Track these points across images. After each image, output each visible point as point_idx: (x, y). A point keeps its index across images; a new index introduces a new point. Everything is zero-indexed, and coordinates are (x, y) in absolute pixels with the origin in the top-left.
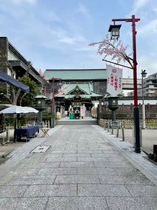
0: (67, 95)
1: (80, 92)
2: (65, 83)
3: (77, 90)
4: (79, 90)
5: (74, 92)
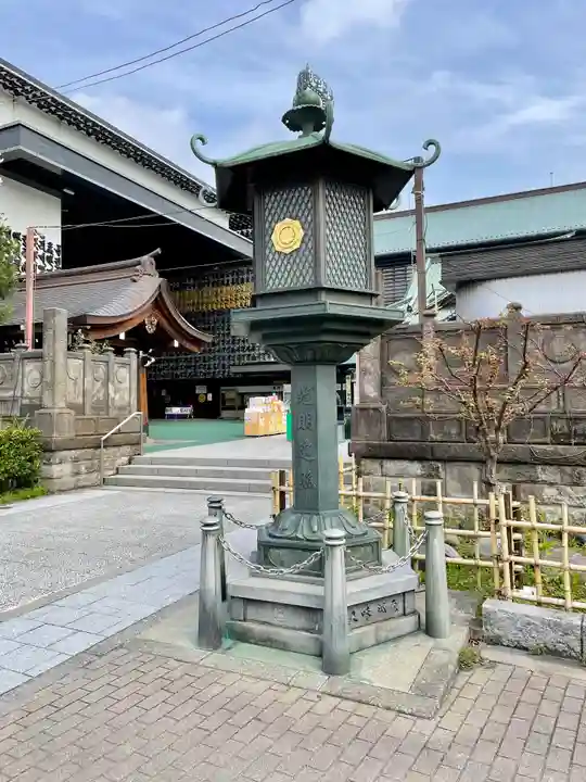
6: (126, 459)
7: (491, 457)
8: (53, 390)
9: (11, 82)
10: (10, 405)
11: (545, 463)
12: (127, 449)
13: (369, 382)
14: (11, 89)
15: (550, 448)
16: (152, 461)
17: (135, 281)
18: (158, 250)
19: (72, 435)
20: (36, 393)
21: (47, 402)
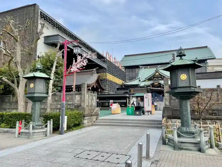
0: (144, 81)
1: (161, 77)
2: (142, 68)
3: (157, 75)
4: (160, 75)
5: (153, 78)
6: (95, 119)
7: (201, 118)
8: (84, 102)
9: (54, 24)
10: (71, 105)
11: (208, 119)
12: (95, 117)
13: (167, 102)
14: (53, 25)
15: (209, 116)
16: (102, 119)
17: (92, 75)
18: (98, 68)
19: (87, 113)
20: (79, 103)
21: (82, 104)
